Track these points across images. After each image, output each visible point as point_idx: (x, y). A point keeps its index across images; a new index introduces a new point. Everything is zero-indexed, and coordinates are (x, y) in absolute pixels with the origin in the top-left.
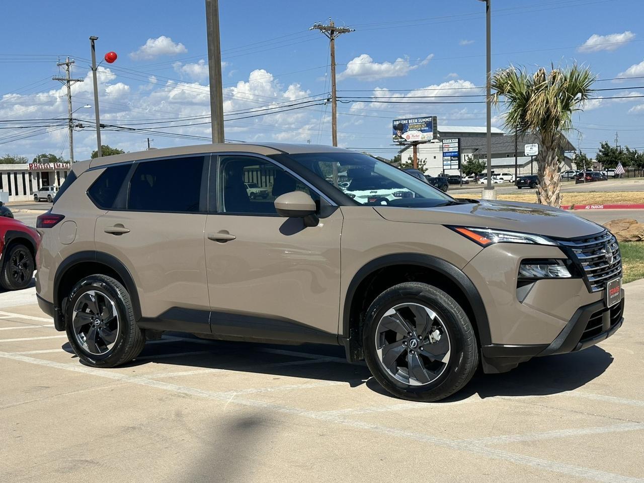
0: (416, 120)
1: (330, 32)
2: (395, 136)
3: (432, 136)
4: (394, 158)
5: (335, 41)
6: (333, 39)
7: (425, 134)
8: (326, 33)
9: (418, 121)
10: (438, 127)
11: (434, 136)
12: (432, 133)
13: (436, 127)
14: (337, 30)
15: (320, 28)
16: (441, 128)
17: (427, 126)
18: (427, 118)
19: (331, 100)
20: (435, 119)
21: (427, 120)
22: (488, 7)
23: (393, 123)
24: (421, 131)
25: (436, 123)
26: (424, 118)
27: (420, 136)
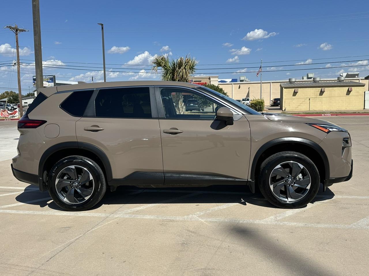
0: (45, 77)
1: (15, 30)
2: (34, 84)
3: (53, 85)
4: (27, 94)
5: (18, 35)
6: (17, 34)
7: (50, 83)
8: (13, 30)
9: (46, 77)
10: (56, 81)
11: (54, 85)
12: (53, 83)
13: (55, 80)
14: (19, 30)
15: (10, 28)
16: (57, 82)
17: (50, 80)
18: (50, 76)
19: (17, 64)
20: (54, 77)
21: (51, 77)
22: (102, 28)
23: (33, 77)
24: (48, 82)
25: (55, 79)
26: (49, 76)
27: (47, 84)
